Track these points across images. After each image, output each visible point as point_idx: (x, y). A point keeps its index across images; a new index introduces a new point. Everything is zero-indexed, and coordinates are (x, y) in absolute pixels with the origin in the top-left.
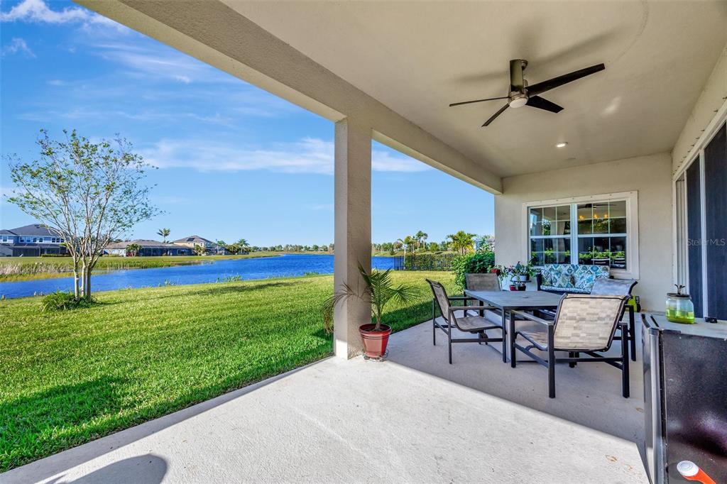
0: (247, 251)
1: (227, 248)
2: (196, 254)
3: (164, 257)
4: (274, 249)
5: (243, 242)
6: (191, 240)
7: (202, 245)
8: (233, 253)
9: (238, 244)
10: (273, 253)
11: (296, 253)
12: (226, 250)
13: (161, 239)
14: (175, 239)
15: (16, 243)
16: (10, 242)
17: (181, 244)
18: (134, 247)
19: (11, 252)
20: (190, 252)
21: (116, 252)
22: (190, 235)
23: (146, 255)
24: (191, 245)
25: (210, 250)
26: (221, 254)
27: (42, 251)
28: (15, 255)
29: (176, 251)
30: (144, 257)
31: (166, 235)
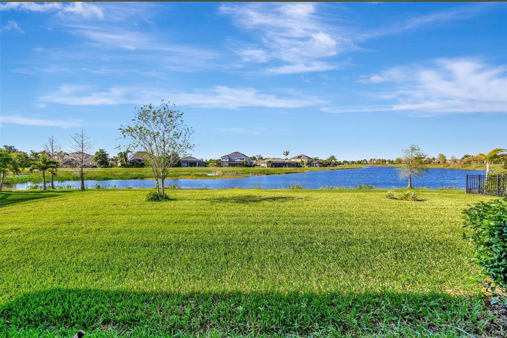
0: (336, 164)
1: (321, 162)
2: (301, 167)
3: (284, 168)
4: (360, 162)
5: (333, 158)
6: (299, 157)
7: (305, 161)
8: (326, 166)
9: (329, 159)
10: (359, 166)
11: (379, 166)
12: (320, 163)
13: (284, 157)
14: (291, 157)
15: (229, 161)
16: (228, 160)
17: (293, 160)
18: (270, 162)
19: (228, 165)
20: (297, 165)
21: (263, 165)
22: (299, 155)
23: (275, 167)
24: (299, 161)
25: (310, 164)
26: (317, 167)
27: (237, 164)
28: (229, 166)
29: (291, 165)
30: (275, 168)
31: (287, 155)
